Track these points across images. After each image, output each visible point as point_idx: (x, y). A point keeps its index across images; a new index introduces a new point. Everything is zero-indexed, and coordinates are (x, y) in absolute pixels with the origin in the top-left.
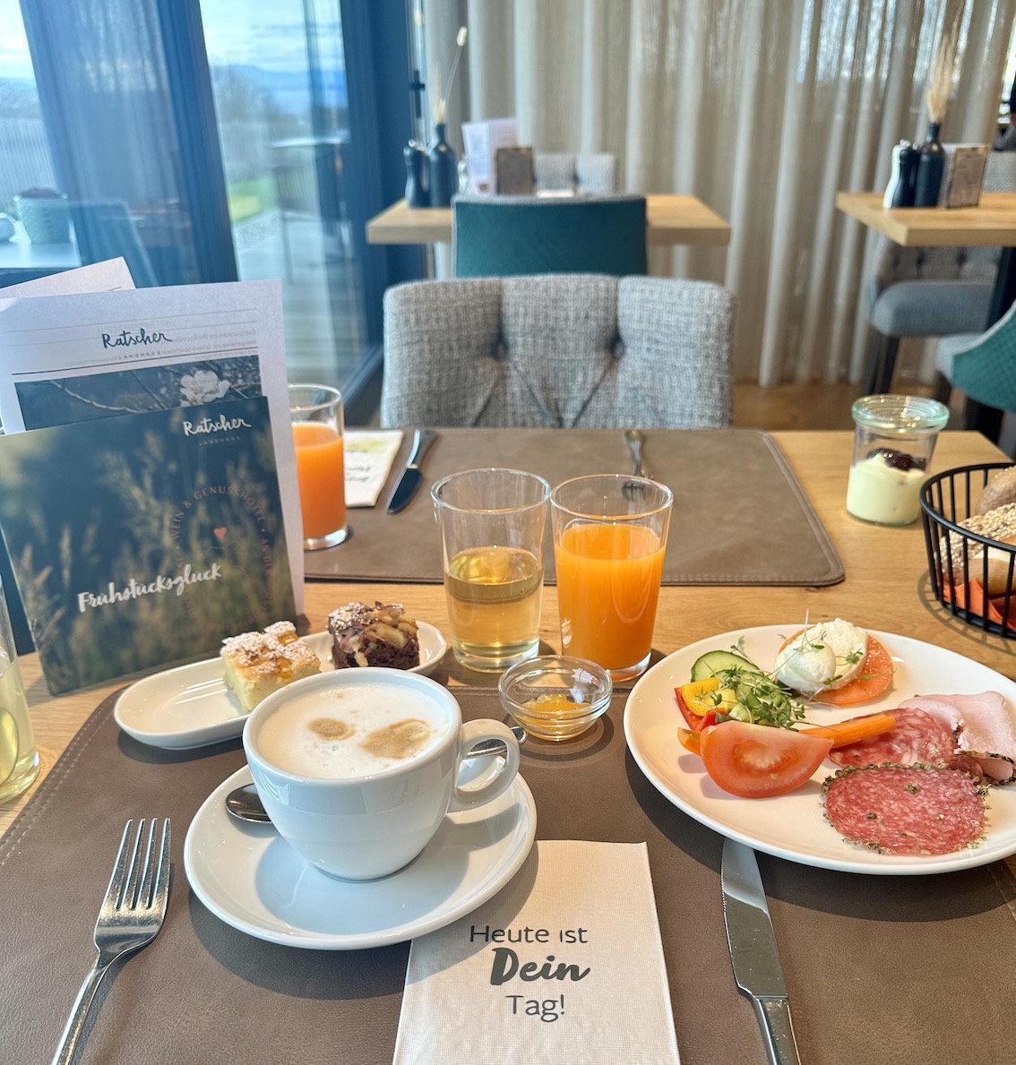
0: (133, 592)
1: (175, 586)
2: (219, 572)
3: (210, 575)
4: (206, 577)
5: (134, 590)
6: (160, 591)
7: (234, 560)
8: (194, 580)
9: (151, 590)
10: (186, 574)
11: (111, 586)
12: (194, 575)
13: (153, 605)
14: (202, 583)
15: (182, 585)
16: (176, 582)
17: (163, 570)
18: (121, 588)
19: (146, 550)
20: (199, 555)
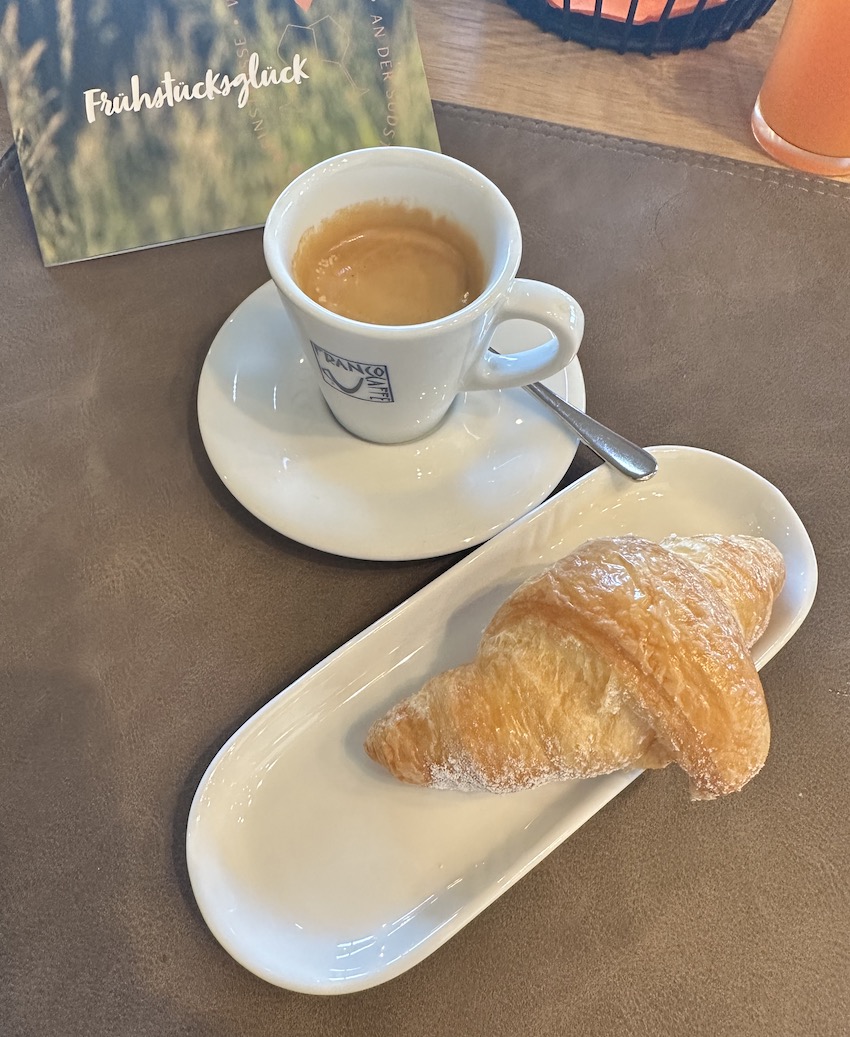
0: (169, 94)
1: (235, 91)
2: (304, 70)
3: (290, 74)
4: (283, 78)
5: (170, 92)
6: (211, 98)
7: (330, 52)
8: (265, 82)
9: (196, 94)
10: (253, 71)
11: (135, 80)
12: (264, 73)
13: (201, 123)
14: (278, 88)
15: (245, 88)
16: (235, 83)
17: (215, 62)
18: (150, 86)
19: (187, 24)
20: (271, 39)
